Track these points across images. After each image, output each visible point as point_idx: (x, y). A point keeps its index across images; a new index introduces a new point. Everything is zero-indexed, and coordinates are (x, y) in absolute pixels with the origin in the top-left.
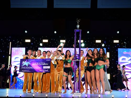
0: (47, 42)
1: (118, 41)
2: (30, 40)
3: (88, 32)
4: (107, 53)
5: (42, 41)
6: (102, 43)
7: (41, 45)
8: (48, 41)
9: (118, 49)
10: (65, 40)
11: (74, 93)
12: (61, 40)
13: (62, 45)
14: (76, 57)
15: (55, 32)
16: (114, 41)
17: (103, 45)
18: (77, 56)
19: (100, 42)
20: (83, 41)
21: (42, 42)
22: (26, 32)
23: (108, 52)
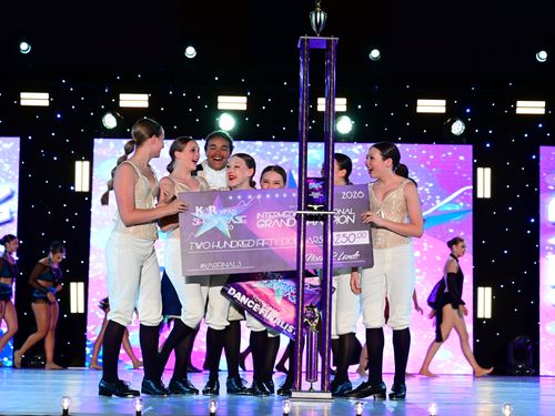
0: (146, 105)
1: (543, 104)
2: (46, 95)
3: (375, 54)
4: (480, 170)
5: (118, 100)
6: (453, 113)
7: (110, 121)
8: (150, 100)
9: (541, 148)
10: (244, 99)
11: (294, 394)
12: (220, 98)
13: (226, 124)
14: (308, 191)
15: (191, 52)
16: (519, 103)
17: (458, 128)
18: (313, 185)
19: (443, 110)
20: (344, 101)
21: (115, 109)
22: (24, 46)
23: (485, 166)
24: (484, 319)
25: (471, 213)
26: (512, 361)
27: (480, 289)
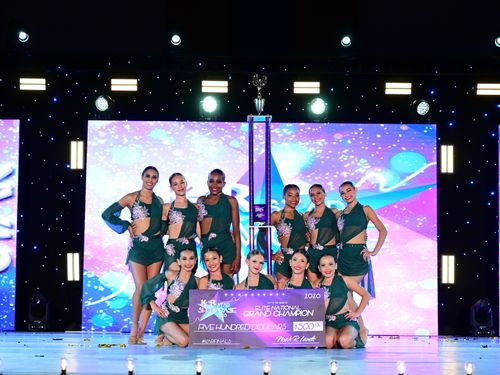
0: (135, 89)
2: (43, 81)
3: (346, 40)
4: (443, 148)
5: (110, 85)
6: (418, 95)
7: (102, 104)
8: (139, 85)
10: (226, 83)
12: (204, 83)
13: (210, 105)
15: (176, 39)
16: (480, 86)
17: (423, 108)
19: (409, 92)
20: (317, 84)
21: (107, 92)
22: (23, 36)
23: (447, 144)
24: (448, 285)
25: (436, 187)
26: (474, 323)
27: (445, 258)
